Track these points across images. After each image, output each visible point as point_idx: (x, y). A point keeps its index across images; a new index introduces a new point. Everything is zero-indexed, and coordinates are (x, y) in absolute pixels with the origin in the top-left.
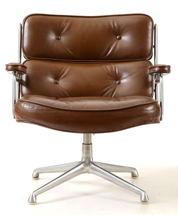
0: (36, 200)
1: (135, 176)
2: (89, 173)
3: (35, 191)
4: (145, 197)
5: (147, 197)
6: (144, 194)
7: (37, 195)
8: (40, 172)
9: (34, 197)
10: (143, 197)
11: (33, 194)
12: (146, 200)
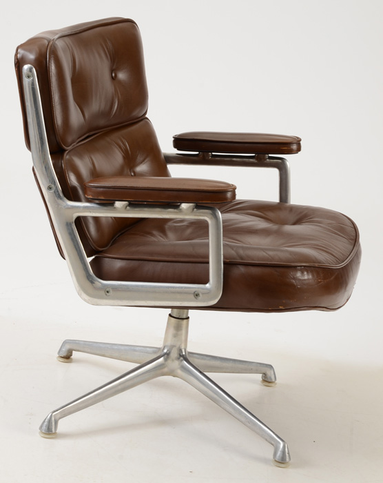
0: (56, 429)
1: (270, 382)
4: (284, 452)
5: (288, 453)
6: (282, 446)
7: (60, 418)
8: (75, 348)
9: (53, 423)
10: (279, 453)
11: (51, 415)
12: (285, 460)
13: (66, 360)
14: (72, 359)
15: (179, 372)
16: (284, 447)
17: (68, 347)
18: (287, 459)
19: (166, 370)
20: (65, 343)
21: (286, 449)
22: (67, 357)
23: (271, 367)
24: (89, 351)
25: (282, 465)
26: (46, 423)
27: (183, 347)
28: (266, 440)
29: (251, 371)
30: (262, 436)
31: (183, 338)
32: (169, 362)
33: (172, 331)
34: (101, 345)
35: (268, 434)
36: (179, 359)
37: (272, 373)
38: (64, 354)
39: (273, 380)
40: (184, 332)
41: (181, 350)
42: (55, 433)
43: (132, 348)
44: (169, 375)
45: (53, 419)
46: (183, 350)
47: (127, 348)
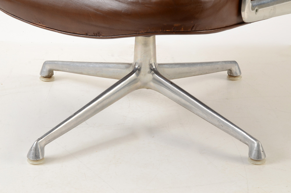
1: (235, 77)
2: (147, 89)
3: (41, 138)
4: (258, 150)
6: (256, 145)
7: (46, 145)
8: (55, 68)
9: (40, 151)
10: (254, 152)
11: (37, 143)
12: (261, 158)
13: (48, 80)
14: (54, 78)
15: (152, 84)
16: (258, 145)
17: (48, 67)
18: (263, 157)
19: (139, 84)
20: (45, 63)
21: (261, 148)
22: (49, 76)
23: (235, 62)
24: (68, 70)
25: (259, 163)
26: (33, 151)
27: (152, 62)
28: (241, 140)
29: (217, 70)
30: (236, 137)
31: (152, 53)
32: (141, 76)
33: (140, 48)
34: (78, 64)
35: (242, 135)
36: (150, 72)
37: (237, 68)
38: (46, 74)
39: (239, 74)
40: (151, 47)
41: (151, 65)
42: (43, 158)
43: (107, 65)
44: (143, 87)
45: (39, 146)
46: (153, 65)
47: (101, 65)
